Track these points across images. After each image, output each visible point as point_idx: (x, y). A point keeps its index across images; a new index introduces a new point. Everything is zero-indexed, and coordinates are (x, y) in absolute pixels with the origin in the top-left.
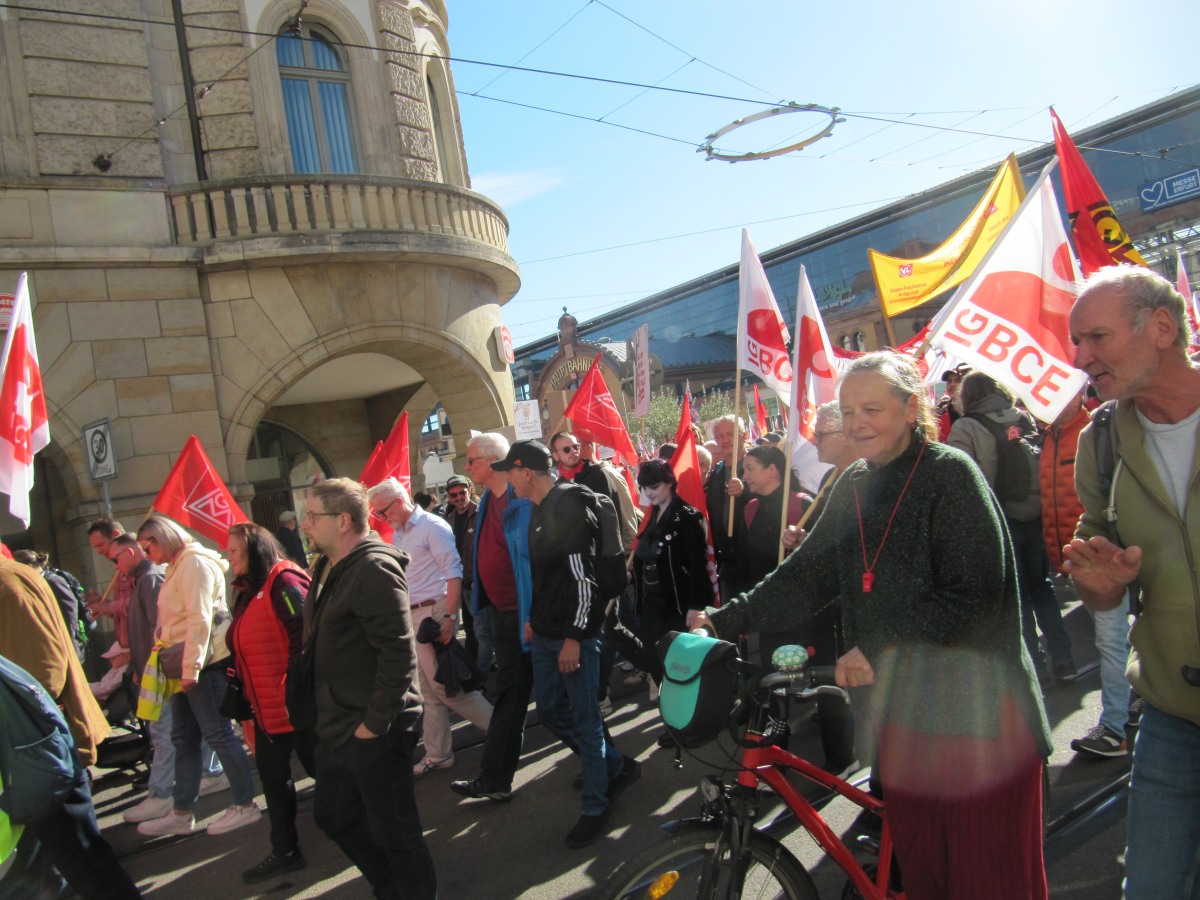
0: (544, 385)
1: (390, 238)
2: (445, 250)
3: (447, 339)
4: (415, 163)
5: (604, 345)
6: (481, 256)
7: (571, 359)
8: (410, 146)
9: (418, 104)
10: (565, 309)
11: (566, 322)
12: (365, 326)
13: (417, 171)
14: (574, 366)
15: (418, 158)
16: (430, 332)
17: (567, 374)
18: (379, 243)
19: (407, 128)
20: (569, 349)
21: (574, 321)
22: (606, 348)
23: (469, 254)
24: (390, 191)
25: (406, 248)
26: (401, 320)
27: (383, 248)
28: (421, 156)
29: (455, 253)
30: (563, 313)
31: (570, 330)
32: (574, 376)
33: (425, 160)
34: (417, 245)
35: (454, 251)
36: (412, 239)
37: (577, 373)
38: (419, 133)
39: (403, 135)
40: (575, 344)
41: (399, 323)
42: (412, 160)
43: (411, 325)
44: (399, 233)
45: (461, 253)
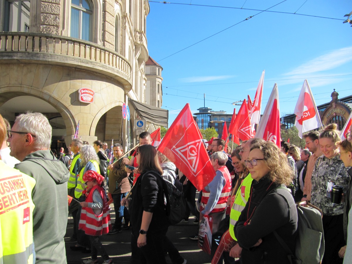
0: (324, 117)
1: (10, 54)
2: (35, 58)
3: (43, 92)
4: (46, 27)
5: (347, 104)
6: (58, 61)
7: (334, 108)
8: (45, 21)
9: (54, 5)
10: (334, 90)
11: (334, 95)
12: (6, 86)
13: (46, 30)
14: (336, 111)
15: (49, 25)
16: (33, 89)
17: (332, 114)
18: (4, 56)
19: (45, 14)
20: (334, 104)
21: (337, 95)
22: (347, 105)
23: (50, 60)
24: (18, 37)
25: (16, 58)
26: (21, 84)
27: (6, 58)
28: (51, 24)
29: (41, 60)
30: (334, 91)
31: (335, 97)
32: (334, 115)
33: (53, 25)
34: (21, 57)
35: (41, 59)
36: (19, 55)
37: (336, 113)
38: (52, 16)
39: (42, 17)
40: (336, 103)
41: (20, 85)
42: (45, 26)
43: (25, 86)
44: (17, 52)
45: (44, 59)
